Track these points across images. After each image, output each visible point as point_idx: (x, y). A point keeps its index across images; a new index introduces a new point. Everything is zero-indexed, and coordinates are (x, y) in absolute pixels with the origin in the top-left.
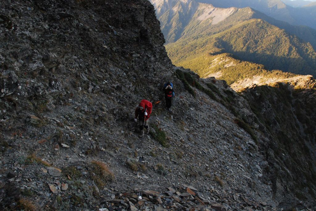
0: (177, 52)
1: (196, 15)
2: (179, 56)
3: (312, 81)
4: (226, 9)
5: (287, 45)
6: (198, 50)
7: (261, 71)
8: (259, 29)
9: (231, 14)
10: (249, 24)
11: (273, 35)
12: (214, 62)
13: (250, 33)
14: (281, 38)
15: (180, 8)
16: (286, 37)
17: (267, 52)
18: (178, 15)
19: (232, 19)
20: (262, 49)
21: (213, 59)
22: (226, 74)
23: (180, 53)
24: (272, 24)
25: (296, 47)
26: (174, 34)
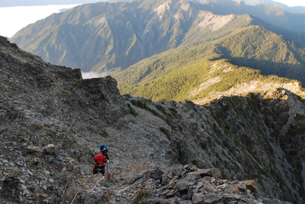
0: (178, 57)
1: (196, 22)
2: (180, 61)
3: (278, 92)
4: (225, 16)
5: (285, 51)
6: (198, 56)
7: (258, 76)
8: (257, 35)
9: (230, 20)
10: (247, 30)
11: (271, 41)
12: (214, 67)
13: (249, 39)
14: (279, 44)
15: (181, 15)
16: (283, 42)
17: (265, 57)
18: (179, 22)
19: (231, 25)
20: (260, 54)
21: (212, 64)
22: (225, 79)
23: (181, 58)
24: (270, 30)
25: (294, 52)
26: (176, 40)
